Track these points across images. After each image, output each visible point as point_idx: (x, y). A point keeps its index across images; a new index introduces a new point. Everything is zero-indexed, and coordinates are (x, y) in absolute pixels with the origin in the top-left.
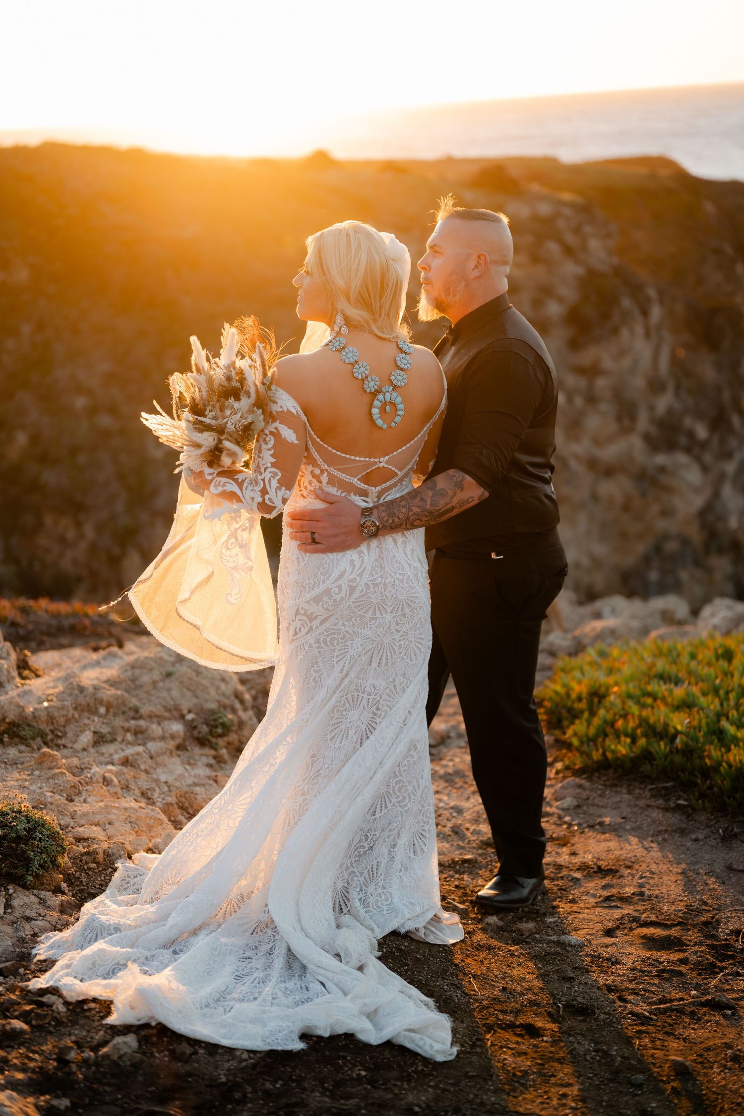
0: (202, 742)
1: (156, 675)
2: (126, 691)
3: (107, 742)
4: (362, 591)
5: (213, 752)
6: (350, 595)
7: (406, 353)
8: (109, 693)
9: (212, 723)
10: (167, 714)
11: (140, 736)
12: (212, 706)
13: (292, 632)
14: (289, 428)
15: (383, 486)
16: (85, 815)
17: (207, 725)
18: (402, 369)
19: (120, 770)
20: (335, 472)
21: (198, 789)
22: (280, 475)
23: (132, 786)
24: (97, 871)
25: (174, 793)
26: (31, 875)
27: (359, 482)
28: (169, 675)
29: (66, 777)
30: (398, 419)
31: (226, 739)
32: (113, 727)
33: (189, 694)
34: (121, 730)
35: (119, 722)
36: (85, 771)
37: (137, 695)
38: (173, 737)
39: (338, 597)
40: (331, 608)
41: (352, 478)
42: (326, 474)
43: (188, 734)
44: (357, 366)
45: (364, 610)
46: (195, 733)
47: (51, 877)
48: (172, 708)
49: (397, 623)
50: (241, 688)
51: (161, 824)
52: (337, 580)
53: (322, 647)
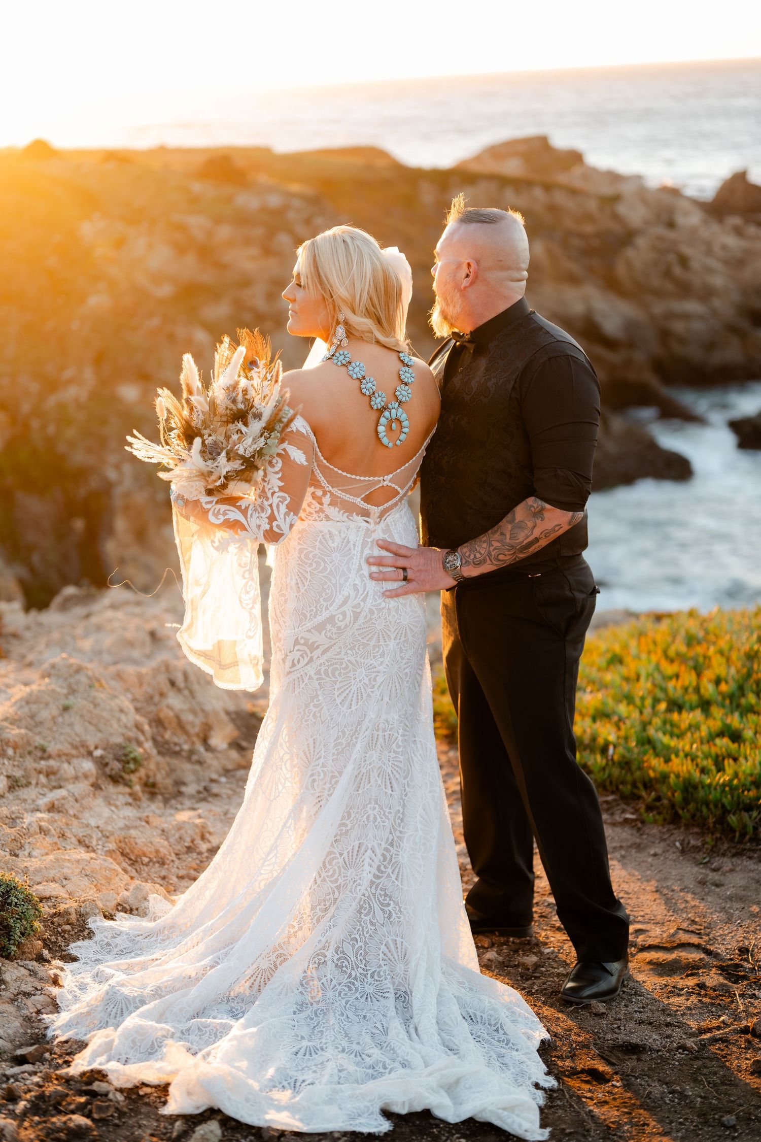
0: (115, 779)
1: (54, 710)
2: (27, 728)
3: (22, 786)
4: (366, 617)
5: (127, 790)
6: (355, 622)
7: (407, 366)
8: (14, 732)
9: (123, 758)
10: (74, 752)
11: (52, 777)
12: (119, 740)
13: (288, 664)
14: (299, 448)
15: (386, 505)
16: (38, 871)
17: (118, 760)
18: (406, 384)
19: (52, 817)
20: (337, 492)
21: (133, 833)
22: (288, 499)
23: (68, 834)
24: (72, 933)
25: (112, 838)
26: (14, 944)
27: (362, 502)
28: (66, 709)
29: (4, 830)
30: (403, 437)
31: (137, 775)
32: (25, 770)
33: (92, 728)
34: (34, 772)
35: (30, 763)
36: (18, 821)
37: (40, 733)
38: (86, 776)
39: (342, 624)
40: (334, 636)
41: (355, 498)
42: (329, 495)
43: (100, 772)
44: (364, 382)
45: (368, 638)
46: (107, 770)
47: (32, 944)
48: (78, 744)
49: (401, 650)
50: (139, 718)
51: (117, 875)
52: (341, 606)
53: (323, 679)
